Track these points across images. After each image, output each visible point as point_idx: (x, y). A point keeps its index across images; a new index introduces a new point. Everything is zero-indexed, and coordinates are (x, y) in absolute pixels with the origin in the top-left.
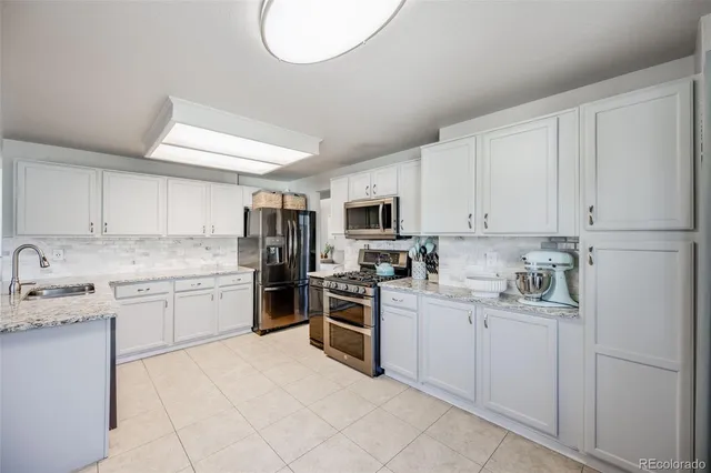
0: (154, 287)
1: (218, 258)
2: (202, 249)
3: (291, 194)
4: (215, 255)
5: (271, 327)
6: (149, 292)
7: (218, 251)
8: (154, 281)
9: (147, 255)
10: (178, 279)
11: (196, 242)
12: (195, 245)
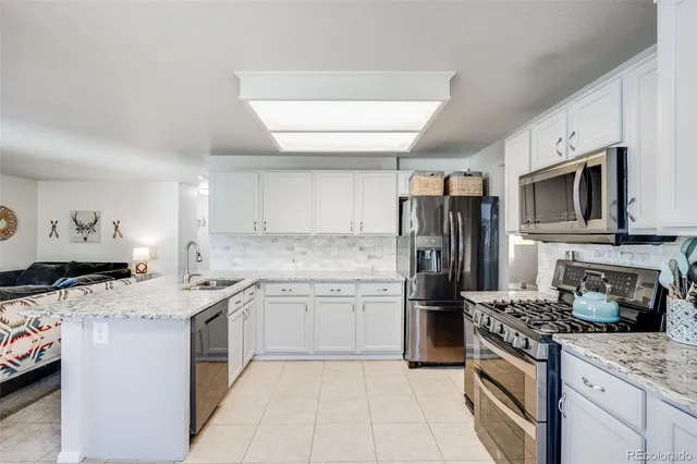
0: (297, 288)
1: (373, 261)
2: (356, 249)
3: (459, 173)
4: (370, 257)
5: (425, 360)
6: (291, 293)
7: (373, 253)
8: (295, 281)
9: (304, 253)
10: (317, 282)
11: (350, 241)
12: (349, 245)
